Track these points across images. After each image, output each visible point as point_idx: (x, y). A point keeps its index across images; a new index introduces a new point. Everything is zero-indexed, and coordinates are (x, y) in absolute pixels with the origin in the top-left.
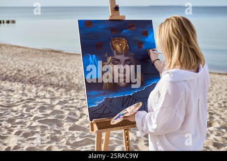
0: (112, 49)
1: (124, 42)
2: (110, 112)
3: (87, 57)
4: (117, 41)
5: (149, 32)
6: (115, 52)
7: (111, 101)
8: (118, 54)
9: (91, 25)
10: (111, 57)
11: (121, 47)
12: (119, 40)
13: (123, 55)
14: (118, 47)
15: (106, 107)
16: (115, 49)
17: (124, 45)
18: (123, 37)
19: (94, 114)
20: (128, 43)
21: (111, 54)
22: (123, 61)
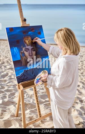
0: (24, 43)
1: (30, 38)
2: (27, 78)
3: (13, 49)
4: (26, 38)
5: (41, 32)
7: (27, 72)
8: (27, 45)
9: (13, 30)
10: (24, 48)
12: (27, 37)
13: (30, 46)
14: (27, 42)
15: (25, 75)
16: (26, 43)
19: (19, 80)
22: (31, 49)
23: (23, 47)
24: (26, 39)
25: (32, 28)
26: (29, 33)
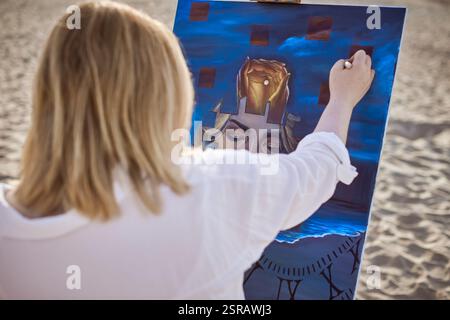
0: (238, 93)
1: (280, 75)
4: (259, 69)
6: (243, 102)
10: (227, 116)
11: (266, 90)
12: (268, 67)
13: (266, 117)
14: (256, 89)
16: (245, 92)
17: (277, 84)
18: (280, 60)
20: (291, 81)
21: (231, 107)
23: (223, 111)
24: (255, 73)
25: (317, 19)
26: (291, 41)
